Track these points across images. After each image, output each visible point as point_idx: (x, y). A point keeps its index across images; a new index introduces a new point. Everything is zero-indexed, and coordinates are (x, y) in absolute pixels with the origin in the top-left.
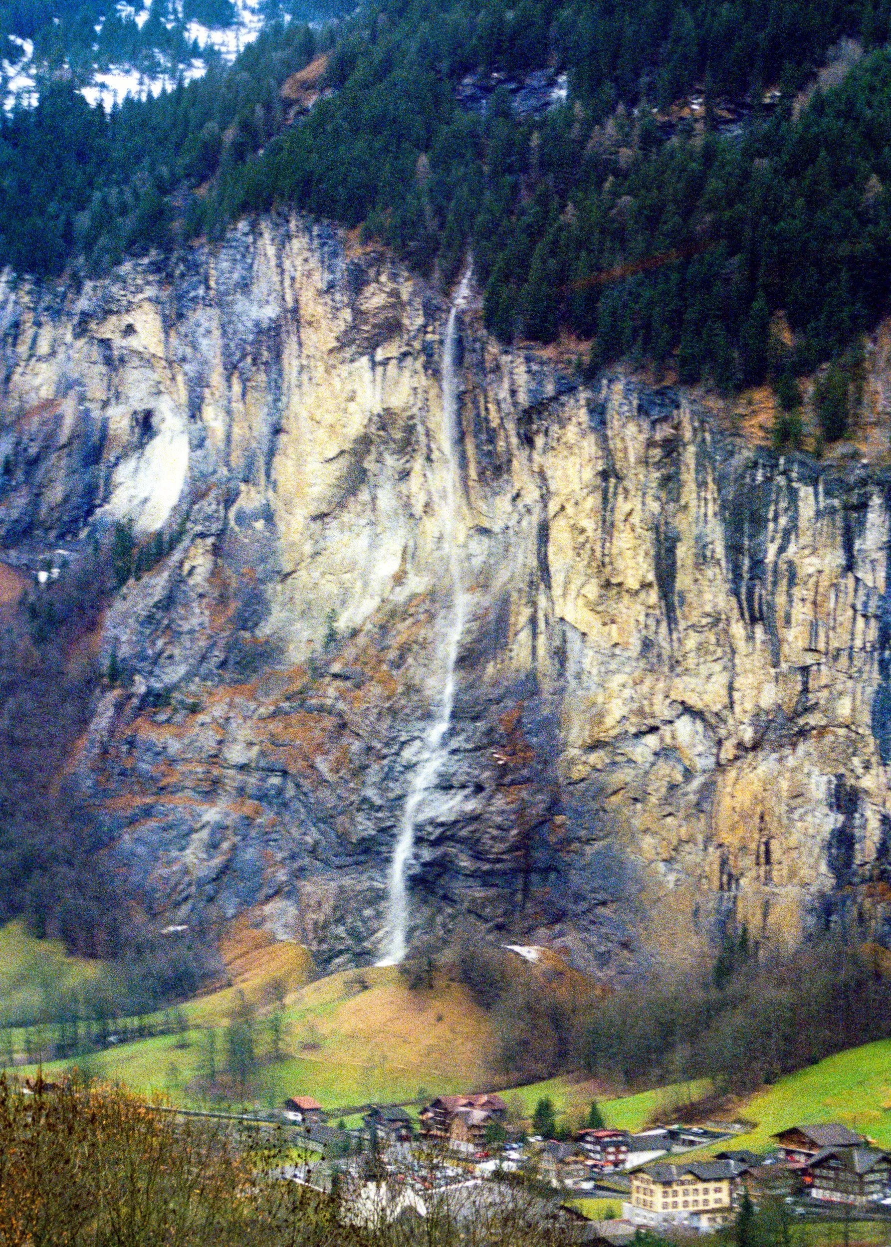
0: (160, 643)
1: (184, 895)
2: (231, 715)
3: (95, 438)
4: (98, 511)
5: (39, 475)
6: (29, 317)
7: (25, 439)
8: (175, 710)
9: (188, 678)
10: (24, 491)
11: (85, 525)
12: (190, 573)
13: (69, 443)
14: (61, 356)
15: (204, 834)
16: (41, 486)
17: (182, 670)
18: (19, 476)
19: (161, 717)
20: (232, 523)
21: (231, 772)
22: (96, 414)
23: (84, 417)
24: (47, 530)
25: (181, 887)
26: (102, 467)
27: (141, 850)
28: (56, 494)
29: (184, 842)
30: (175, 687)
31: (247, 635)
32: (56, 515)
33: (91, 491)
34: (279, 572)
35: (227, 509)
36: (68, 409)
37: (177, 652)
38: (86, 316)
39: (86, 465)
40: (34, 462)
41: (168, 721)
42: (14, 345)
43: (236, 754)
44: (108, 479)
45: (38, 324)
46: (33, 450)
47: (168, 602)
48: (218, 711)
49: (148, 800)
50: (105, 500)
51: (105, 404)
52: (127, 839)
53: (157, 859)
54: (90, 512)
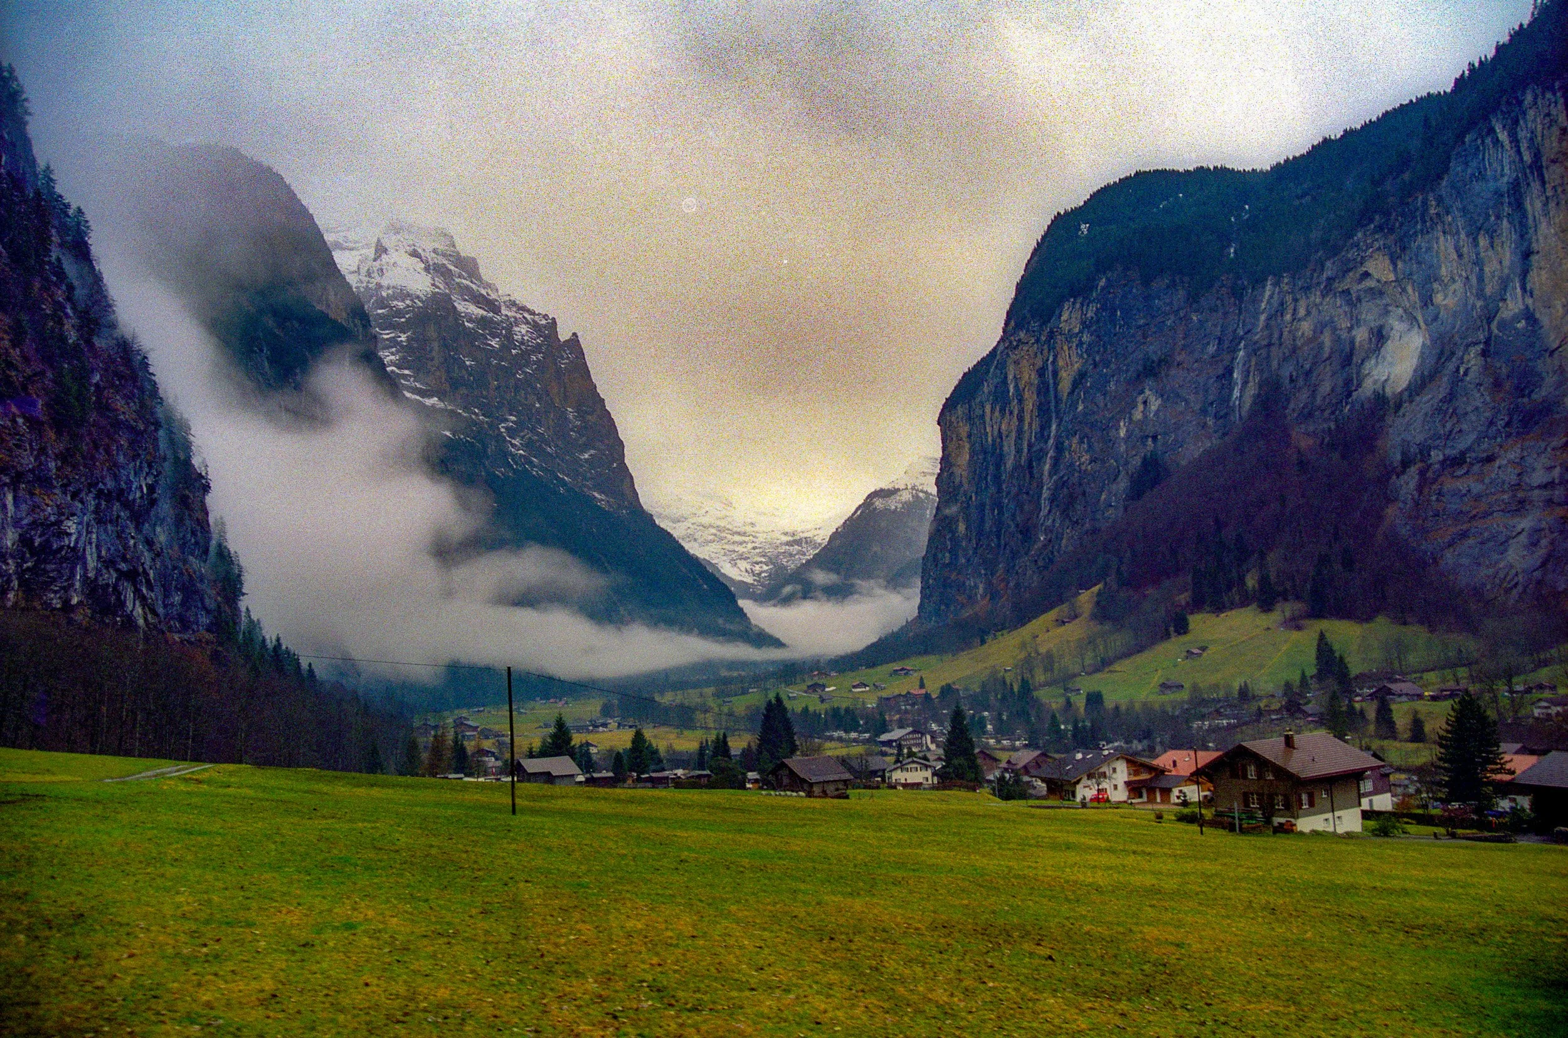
0: (1449, 426)
1: (1513, 583)
2: (1525, 454)
3: (1348, 349)
4: (1355, 394)
5: (1313, 379)
6: (1289, 298)
7: (1301, 360)
8: (1472, 464)
9: (1478, 441)
10: (1305, 390)
11: (1347, 404)
12: (1466, 374)
13: (1329, 358)
14: (1314, 311)
15: (1523, 538)
16: (1315, 385)
17: (1473, 437)
18: (1301, 382)
19: (1459, 473)
20: (1496, 331)
21: (1536, 492)
22: (1344, 335)
23: (1337, 340)
24: (1323, 411)
25: (1508, 578)
26: (1353, 366)
27: (1465, 561)
28: (1325, 388)
29: (1502, 548)
30: (1469, 449)
31: (1526, 400)
32: (1327, 400)
33: (1348, 382)
34: (1546, 351)
35: (1489, 323)
36: (1327, 339)
37: (1465, 427)
38: (1330, 280)
39: (1343, 367)
40: (1308, 374)
41: (1467, 473)
42: (1282, 315)
43: (1538, 477)
44: (1358, 373)
45: (1296, 300)
46: (1307, 366)
47: (1451, 397)
48: (1513, 455)
49: (1464, 527)
50: (1359, 385)
51: (1350, 329)
52: (1449, 557)
53: (1479, 564)
54: (1349, 395)
